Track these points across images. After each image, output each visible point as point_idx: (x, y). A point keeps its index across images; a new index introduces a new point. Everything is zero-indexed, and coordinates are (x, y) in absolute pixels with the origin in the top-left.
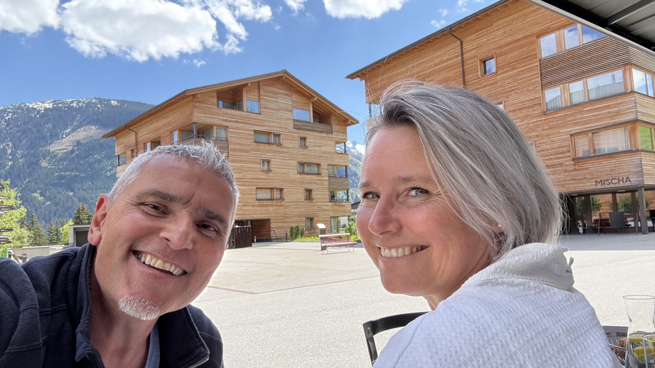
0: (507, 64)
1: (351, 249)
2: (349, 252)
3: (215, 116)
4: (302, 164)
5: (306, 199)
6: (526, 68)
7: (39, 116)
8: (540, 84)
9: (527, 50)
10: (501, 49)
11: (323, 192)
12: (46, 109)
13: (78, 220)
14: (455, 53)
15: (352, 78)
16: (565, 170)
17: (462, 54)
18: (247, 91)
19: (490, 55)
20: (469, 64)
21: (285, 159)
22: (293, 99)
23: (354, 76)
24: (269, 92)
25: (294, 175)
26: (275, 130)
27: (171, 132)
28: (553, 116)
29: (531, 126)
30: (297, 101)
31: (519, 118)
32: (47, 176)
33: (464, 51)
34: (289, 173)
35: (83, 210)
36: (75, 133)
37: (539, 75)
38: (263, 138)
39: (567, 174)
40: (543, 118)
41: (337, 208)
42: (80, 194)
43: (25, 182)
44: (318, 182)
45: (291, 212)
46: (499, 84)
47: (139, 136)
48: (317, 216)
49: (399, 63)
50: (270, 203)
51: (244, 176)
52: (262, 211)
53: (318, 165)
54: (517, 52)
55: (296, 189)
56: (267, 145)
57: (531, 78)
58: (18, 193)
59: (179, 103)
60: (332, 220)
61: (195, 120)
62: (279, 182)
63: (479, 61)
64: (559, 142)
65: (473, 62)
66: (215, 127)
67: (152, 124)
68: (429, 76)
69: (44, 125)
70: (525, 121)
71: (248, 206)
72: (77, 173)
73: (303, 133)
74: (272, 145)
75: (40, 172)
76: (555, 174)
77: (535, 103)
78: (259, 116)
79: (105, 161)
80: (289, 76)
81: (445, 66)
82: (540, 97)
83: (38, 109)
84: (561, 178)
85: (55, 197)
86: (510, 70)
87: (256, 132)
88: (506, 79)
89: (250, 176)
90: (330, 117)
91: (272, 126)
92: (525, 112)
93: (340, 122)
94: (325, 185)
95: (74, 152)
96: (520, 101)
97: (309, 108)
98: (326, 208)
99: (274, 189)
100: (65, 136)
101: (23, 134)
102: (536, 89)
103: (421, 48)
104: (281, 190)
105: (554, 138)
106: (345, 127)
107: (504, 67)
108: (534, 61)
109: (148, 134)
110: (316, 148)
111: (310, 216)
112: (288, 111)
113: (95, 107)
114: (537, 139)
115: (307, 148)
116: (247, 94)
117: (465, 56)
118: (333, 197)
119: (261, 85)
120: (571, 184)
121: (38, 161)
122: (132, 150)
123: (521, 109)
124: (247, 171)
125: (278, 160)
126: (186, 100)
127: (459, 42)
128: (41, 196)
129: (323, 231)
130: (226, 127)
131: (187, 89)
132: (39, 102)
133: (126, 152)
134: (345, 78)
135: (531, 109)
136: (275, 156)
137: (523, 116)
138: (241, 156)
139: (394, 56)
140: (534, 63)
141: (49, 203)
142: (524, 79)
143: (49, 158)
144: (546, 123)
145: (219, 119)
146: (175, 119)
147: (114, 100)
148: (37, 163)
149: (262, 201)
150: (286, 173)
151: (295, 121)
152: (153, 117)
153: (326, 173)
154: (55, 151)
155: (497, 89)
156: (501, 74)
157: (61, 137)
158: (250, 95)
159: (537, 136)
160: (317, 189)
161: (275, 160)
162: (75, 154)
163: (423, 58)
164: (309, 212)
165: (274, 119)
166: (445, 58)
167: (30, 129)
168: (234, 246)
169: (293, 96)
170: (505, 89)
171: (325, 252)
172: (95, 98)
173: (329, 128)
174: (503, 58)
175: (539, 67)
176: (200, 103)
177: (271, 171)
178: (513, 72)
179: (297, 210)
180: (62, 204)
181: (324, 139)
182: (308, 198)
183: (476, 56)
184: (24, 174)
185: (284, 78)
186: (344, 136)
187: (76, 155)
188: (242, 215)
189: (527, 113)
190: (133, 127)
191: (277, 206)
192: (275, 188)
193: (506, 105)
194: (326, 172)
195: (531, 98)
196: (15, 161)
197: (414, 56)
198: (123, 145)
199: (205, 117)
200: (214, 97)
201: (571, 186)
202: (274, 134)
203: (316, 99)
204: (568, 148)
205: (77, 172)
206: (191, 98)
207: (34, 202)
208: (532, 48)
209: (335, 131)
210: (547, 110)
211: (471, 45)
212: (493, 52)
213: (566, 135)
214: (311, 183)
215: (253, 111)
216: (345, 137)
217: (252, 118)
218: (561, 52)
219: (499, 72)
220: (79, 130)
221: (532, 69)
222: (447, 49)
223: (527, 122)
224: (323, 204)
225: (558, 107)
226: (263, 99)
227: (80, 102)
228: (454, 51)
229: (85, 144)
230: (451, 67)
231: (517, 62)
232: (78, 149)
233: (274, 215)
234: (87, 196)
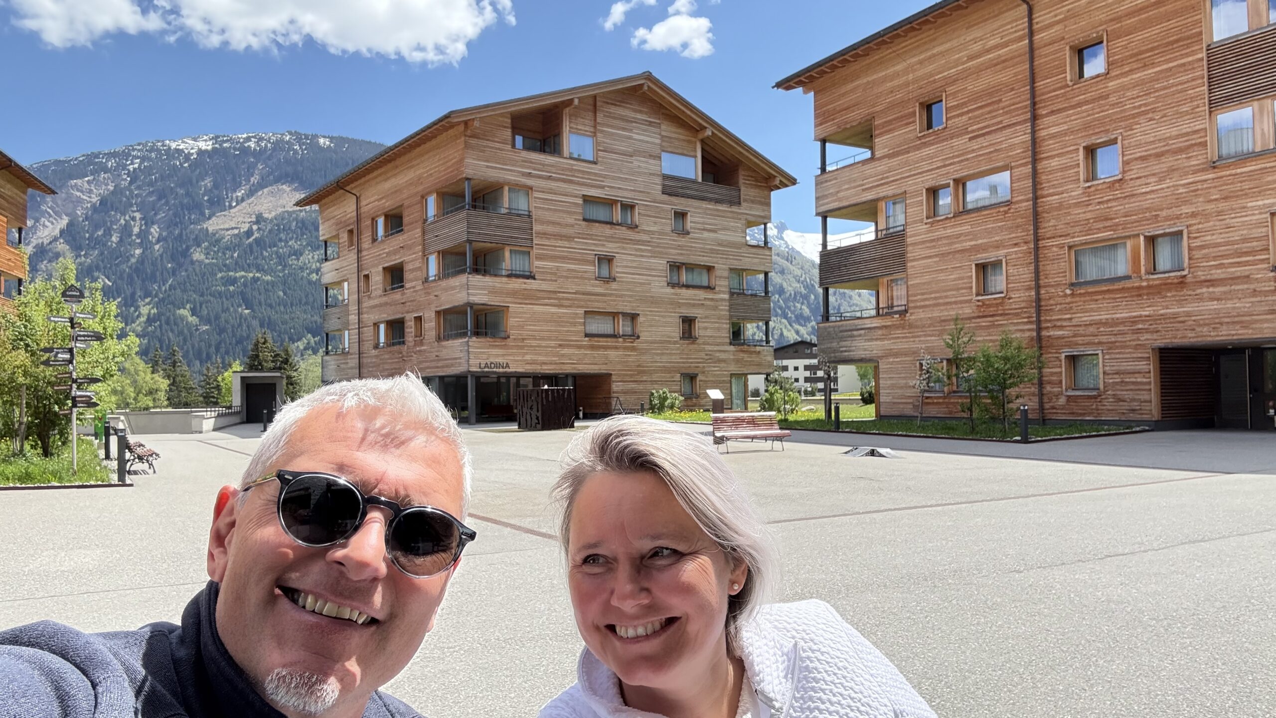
0: (1132, 56)
1: (777, 445)
2: (772, 450)
3: (506, 164)
4: (675, 267)
5: (683, 338)
6: (1175, 64)
7: (189, 166)
8: (1206, 101)
9: (1179, 24)
10: (1121, 22)
11: (717, 325)
12: (201, 152)
13: (254, 363)
14: (1016, 32)
15: (788, 88)
16: (1255, 291)
17: (1031, 34)
18: (570, 116)
19: (1095, 35)
20: (1046, 56)
21: (642, 256)
22: (664, 133)
23: (791, 83)
24: (614, 118)
25: (659, 287)
26: (626, 196)
27: (423, 197)
28: (1233, 172)
29: (1181, 193)
30: (670, 138)
31: (1154, 175)
32: (202, 278)
33: (1035, 27)
34: (650, 284)
35: (264, 343)
36: (253, 199)
37: (1206, 80)
38: (601, 213)
39: (1259, 299)
40: (1211, 176)
41: (746, 357)
42: (262, 313)
43: (164, 289)
44: (708, 303)
45: (652, 362)
46: (1113, 99)
47: (363, 203)
48: (703, 372)
49: (890, 53)
50: (610, 342)
51: (561, 288)
52: (594, 357)
53: (710, 269)
54: (1156, 30)
55: (662, 316)
56: (609, 226)
57: (1185, 86)
58: (153, 308)
59: (440, 139)
60: (733, 380)
61: (469, 172)
62: (630, 302)
63: (1068, 48)
64: (1244, 230)
65: (1056, 52)
66: (506, 188)
67: (386, 180)
68: (955, 81)
69: (197, 182)
70: (1168, 181)
71: (569, 346)
72: (258, 275)
73: (681, 204)
74: (617, 227)
75: (190, 269)
76: (1231, 299)
77: (1193, 142)
78: (593, 166)
79: (307, 252)
80: (657, 85)
81: (991, 60)
82: (1205, 129)
83: (186, 151)
84: (1245, 307)
85: (217, 317)
86: (1138, 68)
87: (587, 199)
88: (1128, 89)
89: (573, 288)
90: (737, 170)
91: (619, 188)
92: (1168, 162)
93: (757, 181)
94: (722, 310)
95: (252, 234)
96: (1158, 138)
97: (695, 151)
98: (723, 356)
99: (620, 316)
100: (234, 204)
101: (159, 199)
102: (1198, 110)
103: (940, 21)
104: (633, 317)
105: (1234, 220)
106: (766, 192)
107: (1125, 62)
108: (1194, 49)
109: (379, 200)
110: (706, 235)
111: (690, 371)
112: (651, 156)
113: (289, 149)
114: (1193, 222)
115: (688, 233)
116: (570, 122)
117: (1037, 37)
118: (736, 334)
119: (598, 104)
120: (1267, 321)
121: (188, 248)
122: (351, 232)
123: (1159, 155)
124: (567, 277)
125: (629, 258)
126: (451, 132)
127: (1025, 6)
128: (193, 315)
129: (718, 406)
130: (529, 189)
131: (454, 109)
132: (188, 137)
133: (338, 235)
134: (773, 87)
135: (1184, 156)
136: (624, 248)
137: (1165, 169)
138: (556, 247)
139: (881, 39)
140: (1193, 53)
141: (205, 328)
142: (1170, 88)
143: (206, 244)
144: (1215, 187)
145: (514, 171)
146: (431, 169)
147: (324, 137)
148: (185, 253)
149: (596, 339)
150: (644, 284)
151: (666, 177)
152: (390, 166)
153: (725, 286)
154: (217, 233)
155: (1108, 110)
156: (1117, 77)
157: (227, 204)
158: (577, 124)
159: (1194, 215)
160: (706, 317)
161: (624, 257)
162: (254, 237)
163: (942, 44)
164: (688, 363)
165: (624, 174)
166: (992, 43)
167: (172, 188)
168: (539, 426)
169: (663, 127)
170: (1125, 111)
171: (723, 448)
172: (290, 133)
173: (734, 193)
174: (1122, 42)
175: (1205, 63)
176: (477, 138)
177: (614, 279)
178: (1146, 73)
179: (665, 358)
180: (230, 330)
181: (723, 217)
182: (686, 335)
183: (1063, 38)
184: (162, 273)
185: (646, 88)
186: (764, 211)
187: (256, 239)
188: (556, 364)
189: (1176, 163)
190: (352, 185)
191: (626, 348)
192: (622, 313)
193: (1127, 145)
194: (725, 283)
195: (1184, 131)
196: (146, 249)
197: (922, 39)
198: (333, 221)
199: (487, 167)
200: (505, 127)
201: (1266, 325)
202: (622, 205)
203: (710, 134)
204: (1264, 243)
205: (257, 272)
206: (461, 128)
207: (181, 325)
208: (1190, 20)
209: (745, 200)
210: (1220, 157)
211: (1052, 14)
212: (1101, 28)
213: (1261, 213)
214: (694, 305)
215: (582, 158)
216: (766, 213)
217: (579, 171)
218: (1258, 30)
219: (1113, 74)
220: (260, 193)
221: (1190, 67)
222: (998, 23)
223: (1171, 184)
224: (717, 348)
225: (1245, 151)
226: (602, 132)
227: (261, 139)
228: (1012, 28)
229: (271, 220)
230: (1004, 61)
231: (1156, 52)
232: (259, 229)
233: (619, 367)
234: (275, 317)
